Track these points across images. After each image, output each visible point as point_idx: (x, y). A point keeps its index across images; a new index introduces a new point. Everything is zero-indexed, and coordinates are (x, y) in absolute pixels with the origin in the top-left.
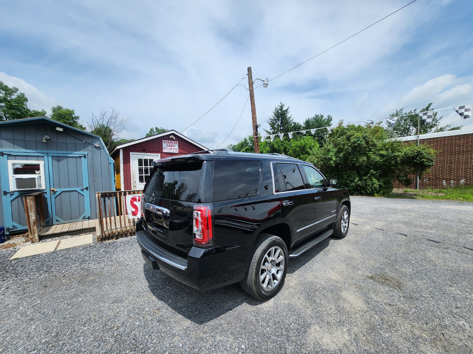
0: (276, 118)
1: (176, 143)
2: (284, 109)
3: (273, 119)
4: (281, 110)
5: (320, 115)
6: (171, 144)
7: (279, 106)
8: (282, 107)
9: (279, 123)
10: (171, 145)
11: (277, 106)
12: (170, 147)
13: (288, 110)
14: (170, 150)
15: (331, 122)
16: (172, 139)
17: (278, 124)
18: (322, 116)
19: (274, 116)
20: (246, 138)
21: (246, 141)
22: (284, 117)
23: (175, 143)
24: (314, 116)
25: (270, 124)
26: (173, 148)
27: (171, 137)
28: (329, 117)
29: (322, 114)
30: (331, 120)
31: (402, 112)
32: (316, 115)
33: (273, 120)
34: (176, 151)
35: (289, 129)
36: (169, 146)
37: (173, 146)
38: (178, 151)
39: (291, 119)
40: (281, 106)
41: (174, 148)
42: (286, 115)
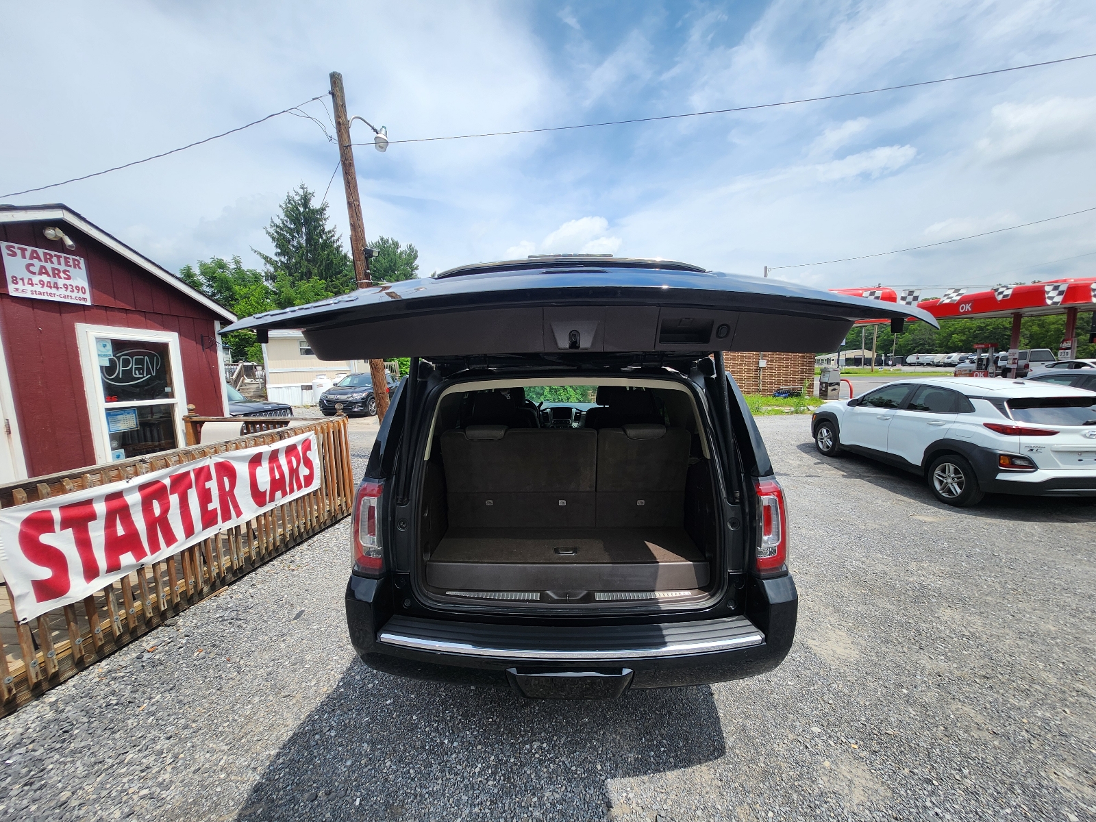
0: (292, 226)
1: (77, 265)
2: (315, 204)
3: (282, 225)
4: (306, 205)
5: (390, 241)
6: (49, 266)
7: (297, 194)
8: (306, 200)
9: (303, 242)
10: (54, 269)
11: (292, 194)
12: (45, 278)
13: (325, 212)
14: (46, 289)
15: (417, 262)
16: (58, 246)
17: (298, 243)
18: (396, 245)
19: (282, 216)
21: (192, 277)
22: (315, 228)
23: (71, 263)
24: (378, 239)
25: (273, 239)
26: (61, 282)
27: (51, 233)
28: (410, 248)
29: (396, 239)
30: (416, 257)
32: (382, 239)
33: (282, 229)
34: (81, 295)
35: (332, 262)
36: (43, 271)
37: (62, 275)
38: (88, 296)
39: (335, 238)
40: (306, 196)
41: (68, 282)
42: (321, 223)
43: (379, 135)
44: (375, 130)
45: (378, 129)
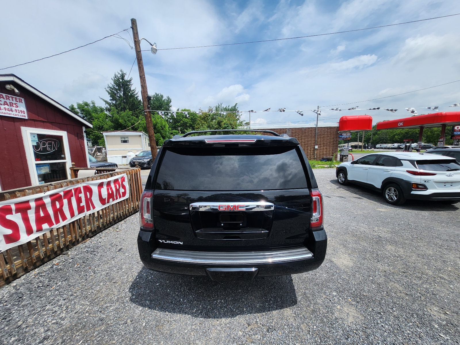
0: (117, 88)
1: (21, 101)
2: (126, 78)
3: (112, 87)
4: (123, 79)
5: (160, 95)
6: (8, 101)
7: (119, 74)
8: (123, 76)
9: (122, 94)
10: (10, 103)
11: (117, 74)
12: (6, 106)
13: (131, 82)
14: (7, 111)
15: (171, 104)
16: (12, 92)
17: (120, 95)
18: (162, 96)
19: (113, 83)
20: (73, 106)
21: (74, 109)
22: (127, 88)
23: (18, 100)
24: (154, 94)
25: (109, 93)
26: (14, 109)
27: (8, 87)
28: (169, 98)
29: (162, 94)
30: (170, 102)
31: (222, 106)
32: (156, 94)
33: (113, 89)
34: (23, 114)
35: (134, 103)
36: (6, 103)
37: (14, 105)
38: (26, 115)
39: (136, 93)
40: (123, 75)
41: (17, 109)
42: (129, 86)
43: (153, 47)
44: (151, 45)
45: (153, 44)
